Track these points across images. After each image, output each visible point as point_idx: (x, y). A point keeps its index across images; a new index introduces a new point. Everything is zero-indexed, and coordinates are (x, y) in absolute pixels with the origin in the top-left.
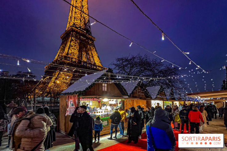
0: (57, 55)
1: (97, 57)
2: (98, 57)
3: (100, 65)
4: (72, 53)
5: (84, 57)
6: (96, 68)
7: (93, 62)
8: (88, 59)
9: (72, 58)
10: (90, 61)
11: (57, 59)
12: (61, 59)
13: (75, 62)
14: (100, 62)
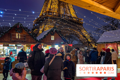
0: (42, 11)
1: (72, 9)
2: (74, 9)
3: (76, 16)
4: (53, 8)
5: (62, 10)
6: (72, 19)
7: (69, 14)
8: (65, 12)
9: (54, 13)
10: (67, 13)
11: (42, 14)
12: (46, 14)
13: (56, 15)
14: (75, 14)
